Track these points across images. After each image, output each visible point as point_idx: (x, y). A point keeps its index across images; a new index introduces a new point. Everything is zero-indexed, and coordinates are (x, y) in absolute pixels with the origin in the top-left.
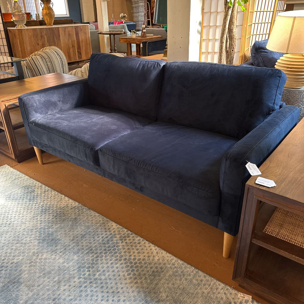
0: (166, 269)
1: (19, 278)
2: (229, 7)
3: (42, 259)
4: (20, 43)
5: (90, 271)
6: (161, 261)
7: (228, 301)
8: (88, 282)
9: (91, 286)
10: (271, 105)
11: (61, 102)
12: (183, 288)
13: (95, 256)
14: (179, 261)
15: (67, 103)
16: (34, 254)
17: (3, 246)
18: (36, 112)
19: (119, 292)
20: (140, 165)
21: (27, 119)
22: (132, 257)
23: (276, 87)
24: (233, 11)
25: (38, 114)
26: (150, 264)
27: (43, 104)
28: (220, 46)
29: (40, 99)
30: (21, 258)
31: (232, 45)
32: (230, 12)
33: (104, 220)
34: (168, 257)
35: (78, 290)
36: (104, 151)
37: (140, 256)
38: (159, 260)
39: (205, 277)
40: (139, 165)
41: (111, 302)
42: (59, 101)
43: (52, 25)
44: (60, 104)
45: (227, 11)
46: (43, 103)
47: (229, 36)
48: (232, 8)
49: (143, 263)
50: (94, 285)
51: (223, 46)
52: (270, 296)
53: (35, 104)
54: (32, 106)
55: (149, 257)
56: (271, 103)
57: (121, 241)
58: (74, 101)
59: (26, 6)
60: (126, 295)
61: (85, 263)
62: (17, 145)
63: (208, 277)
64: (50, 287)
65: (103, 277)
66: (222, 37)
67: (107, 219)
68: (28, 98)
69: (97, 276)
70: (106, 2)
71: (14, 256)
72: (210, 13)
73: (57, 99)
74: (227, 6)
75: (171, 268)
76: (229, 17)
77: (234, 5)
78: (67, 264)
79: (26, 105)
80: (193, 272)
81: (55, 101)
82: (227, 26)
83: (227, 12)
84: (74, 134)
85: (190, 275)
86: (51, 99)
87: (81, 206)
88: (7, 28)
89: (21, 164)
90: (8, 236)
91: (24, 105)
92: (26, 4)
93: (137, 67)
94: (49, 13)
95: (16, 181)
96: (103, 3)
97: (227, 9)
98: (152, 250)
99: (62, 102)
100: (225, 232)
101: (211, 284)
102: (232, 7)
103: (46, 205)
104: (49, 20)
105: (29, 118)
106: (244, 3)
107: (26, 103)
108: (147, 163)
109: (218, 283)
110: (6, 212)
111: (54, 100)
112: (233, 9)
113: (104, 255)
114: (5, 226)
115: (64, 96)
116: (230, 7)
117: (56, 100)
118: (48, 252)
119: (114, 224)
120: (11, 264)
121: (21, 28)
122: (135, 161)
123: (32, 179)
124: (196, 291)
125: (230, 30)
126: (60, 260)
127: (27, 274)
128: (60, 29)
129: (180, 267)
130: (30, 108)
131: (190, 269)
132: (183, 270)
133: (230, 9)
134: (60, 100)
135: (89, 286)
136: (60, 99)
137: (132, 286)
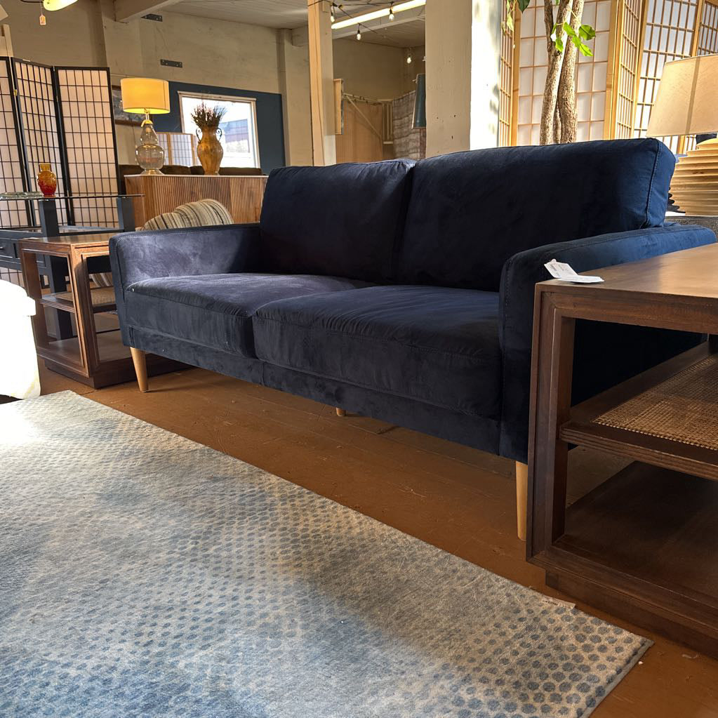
0: (375, 549)
1: (38, 546)
2: (557, 54)
3: (97, 521)
4: (146, 204)
5: (197, 543)
6: (366, 535)
7: (512, 608)
8: (189, 559)
9: (192, 565)
10: (640, 212)
11: (198, 259)
12: (407, 581)
13: (216, 522)
14: (408, 537)
15: (211, 263)
16: (82, 514)
17: (22, 501)
18: (143, 270)
19: (253, 578)
20: (334, 328)
21: (123, 285)
22: (301, 527)
23: (648, 174)
24: (565, 62)
25: (145, 275)
26: (337, 539)
27: (160, 256)
28: (541, 135)
29: (154, 244)
30: (53, 518)
31: (567, 131)
32: (560, 63)
33: (252, 471)
34: (383, 530)
35: (163, 570)
36: (263, 315)
37: (320, 525)
38: (361, 533)
39: (464, 565)
40: (332, 327)
41: (231, 591)
42: (195, 255)
43: (216, 174)
44: (195, 262)
45: (554, 60)
46: (160, 253)
47: (560, 115)
48: (563, 55)
49: (323, 536)
50: (200, 565)
51: (547, 134)
52: (615, 588)
53: (141, 253)
54: (135, 255)
55: (339, 527)
56: (639, 209)
57: (281, 503)
58: (227, 262)
59: (173, 155)
60: (268, 584)
61: (191, 530)
62: (97, 346)
63: (471, 566)
64: (101, 562)
65: (224, 554)
66: (545, 116)
67: (261, 470)
68: (128, 239)
69: (211, 551)
70: (334, 136)
71: (39, 515)
72: (531, 97)
73: (190, 250)
74: (553, 52)
75: (387, 548)
76: (557, 74)
77: (569, 50)
78: (151, 531)
79: (122, 253)
80: (437, 555)
81: (186, 254)
82: (555, 93)
83: (553, 64)
84: (208, 294)
85: (428, 560)
86: (176, 247)
87: (208, 450)
88: (125, 176)
89: (102, 391)
90: (36, 487)
91: (119, 254)
92: (173, 152)
93: (358, 174)
94: (211, 150)
95: (83, 412)
96: (326, 138)
97: (552, 58)
98: (350, 519)
99: (201, 258)
100: (517, 462)
101: (477, 579)
102: (563, 52)
103: (134, 446)
104: (210, 163)
105: (126, 281)
106: (588, 39)
107: (124, 247)
108: (348, 321)
109: (494, 577)
110: (45, 454)
111: (182, 251)
112: (565, 58)
113: (237, 522)
114: (37, 474)
115: (205, 246)
116: (559, 52)
117: (188, 252)
118: (114, 512)
119: (274, 479)
120: (31, 525)
121: (152, 175)
122: (323, 321)
123: (115, 411)
124: (436, 588)
125: (562, 102)
126: (137, 525)
127: (60, 541)
128: (232, 182)
129: (407, 547)
130: (131, 261)
131: (431, 551)
132: (415, 552)
133: (559, 57)
134: (197, 254)
135: (189, 565)
136: (196, 252)
137: (285, 571)
